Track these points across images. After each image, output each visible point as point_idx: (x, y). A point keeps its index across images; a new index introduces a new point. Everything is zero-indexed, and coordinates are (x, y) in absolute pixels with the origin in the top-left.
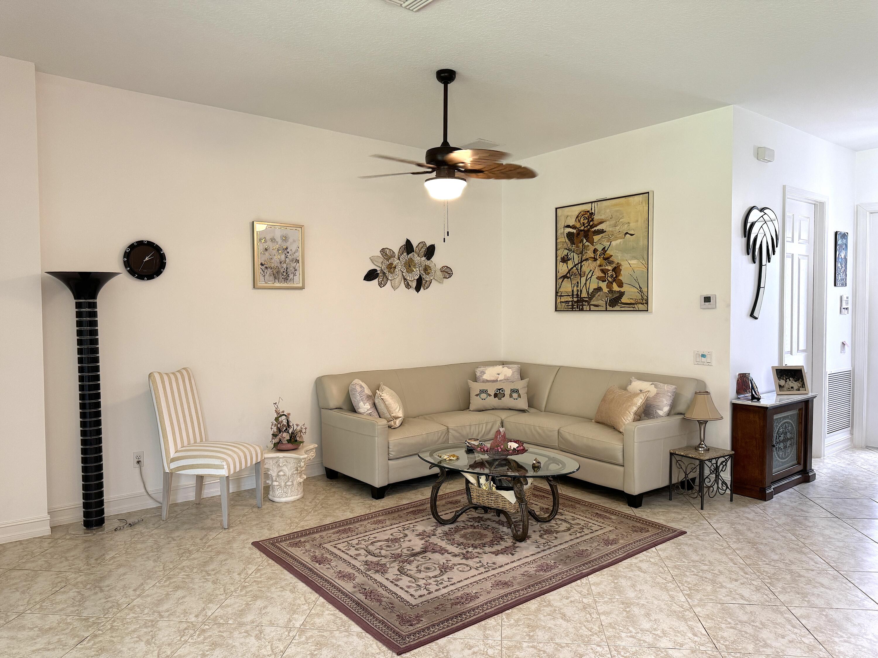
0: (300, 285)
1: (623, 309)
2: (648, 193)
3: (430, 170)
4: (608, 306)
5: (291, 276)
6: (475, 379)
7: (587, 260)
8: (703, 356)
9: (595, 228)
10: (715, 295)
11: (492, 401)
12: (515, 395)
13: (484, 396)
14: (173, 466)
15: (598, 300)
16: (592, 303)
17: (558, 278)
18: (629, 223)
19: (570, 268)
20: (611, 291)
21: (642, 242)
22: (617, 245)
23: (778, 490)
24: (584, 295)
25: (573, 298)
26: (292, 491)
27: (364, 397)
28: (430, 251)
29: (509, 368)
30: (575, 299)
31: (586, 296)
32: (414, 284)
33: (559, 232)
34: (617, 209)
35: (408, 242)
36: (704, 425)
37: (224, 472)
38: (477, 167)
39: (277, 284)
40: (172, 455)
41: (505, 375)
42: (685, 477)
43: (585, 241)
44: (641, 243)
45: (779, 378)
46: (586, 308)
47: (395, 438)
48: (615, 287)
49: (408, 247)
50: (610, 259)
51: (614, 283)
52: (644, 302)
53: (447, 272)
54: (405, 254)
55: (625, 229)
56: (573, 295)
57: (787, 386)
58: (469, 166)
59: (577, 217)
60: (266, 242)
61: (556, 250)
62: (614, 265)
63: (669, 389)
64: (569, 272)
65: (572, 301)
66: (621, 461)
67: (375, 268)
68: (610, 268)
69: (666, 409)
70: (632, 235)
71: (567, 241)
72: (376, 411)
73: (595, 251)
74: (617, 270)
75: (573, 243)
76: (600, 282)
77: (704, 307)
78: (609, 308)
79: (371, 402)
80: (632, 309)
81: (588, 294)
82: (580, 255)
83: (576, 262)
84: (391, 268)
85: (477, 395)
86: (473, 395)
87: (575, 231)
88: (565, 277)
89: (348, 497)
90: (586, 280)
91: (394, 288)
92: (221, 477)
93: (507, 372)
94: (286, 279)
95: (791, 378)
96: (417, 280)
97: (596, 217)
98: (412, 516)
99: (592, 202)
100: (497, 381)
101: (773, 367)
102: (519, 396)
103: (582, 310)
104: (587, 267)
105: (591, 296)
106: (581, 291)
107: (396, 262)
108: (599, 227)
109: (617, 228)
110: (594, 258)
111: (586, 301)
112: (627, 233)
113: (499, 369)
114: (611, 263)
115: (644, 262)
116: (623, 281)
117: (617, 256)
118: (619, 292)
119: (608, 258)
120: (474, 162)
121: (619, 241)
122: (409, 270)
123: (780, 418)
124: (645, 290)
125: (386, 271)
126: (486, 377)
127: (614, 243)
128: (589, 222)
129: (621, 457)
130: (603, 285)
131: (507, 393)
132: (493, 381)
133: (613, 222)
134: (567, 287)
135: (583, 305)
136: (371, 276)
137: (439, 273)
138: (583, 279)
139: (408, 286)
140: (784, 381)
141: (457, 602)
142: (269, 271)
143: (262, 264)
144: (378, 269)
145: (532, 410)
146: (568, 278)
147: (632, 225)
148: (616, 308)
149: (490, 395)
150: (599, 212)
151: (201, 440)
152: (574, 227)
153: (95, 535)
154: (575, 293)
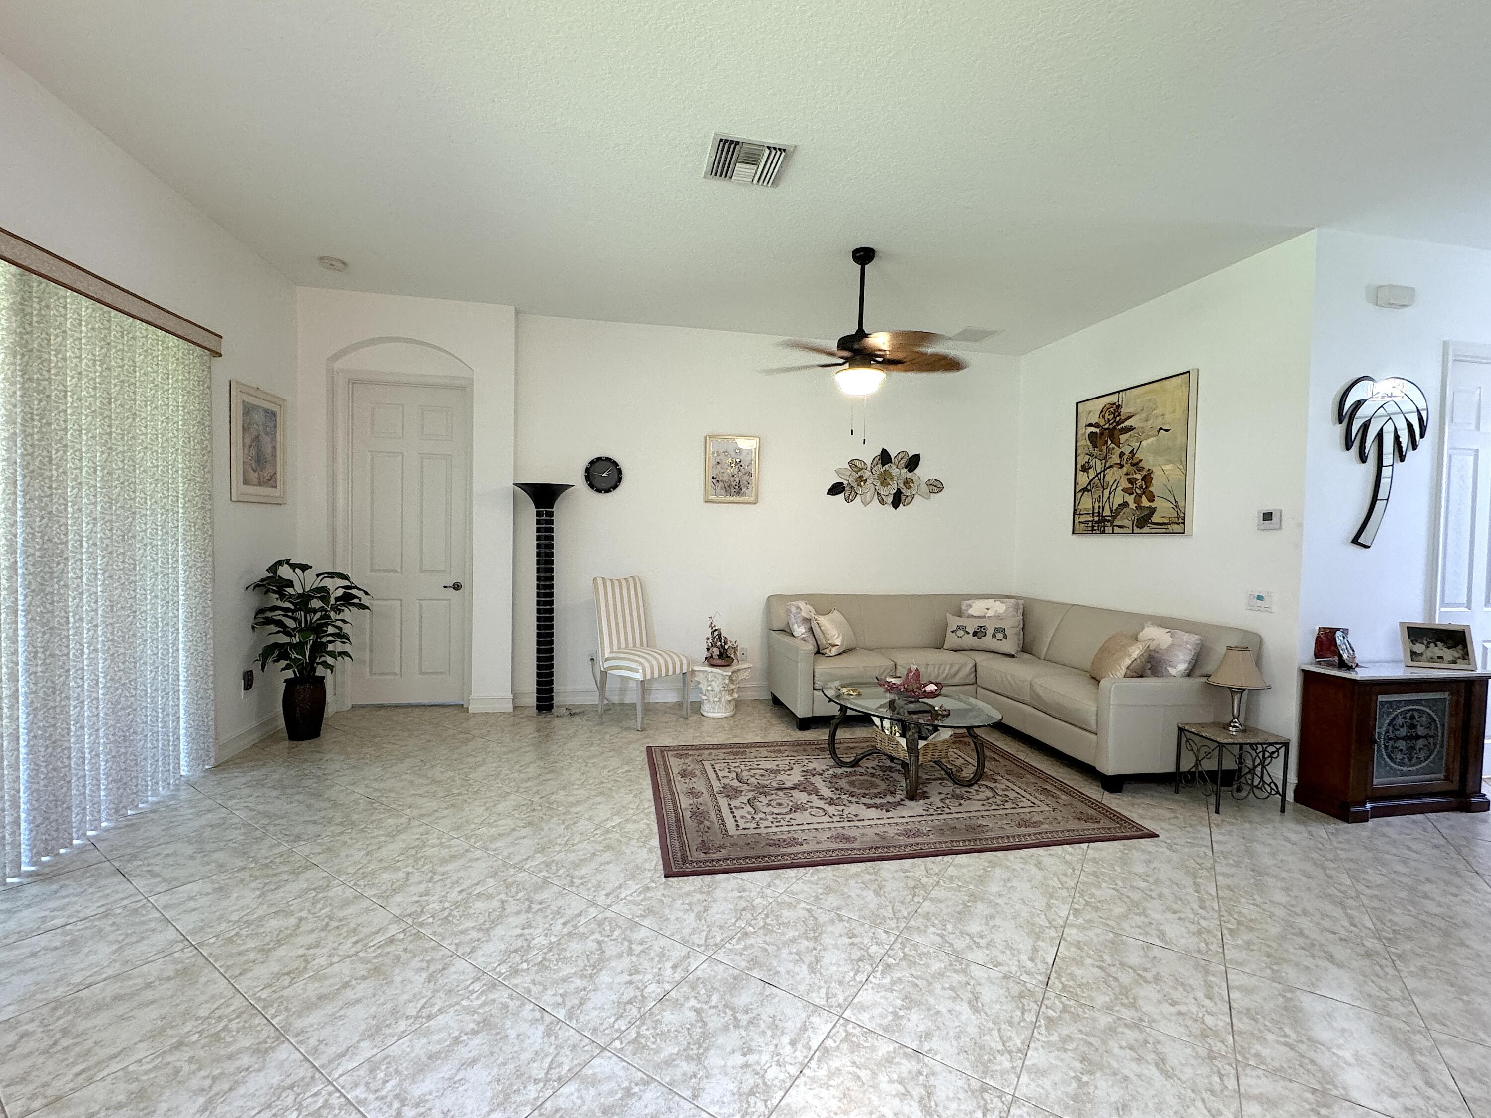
0: (753, 499)
1: (1153, 531)
2: (1189, 372)
3: (842, 361)
4: (1135, 528)
5: (744, 490)
6: (959, 614)
7: (1111, 466)
8: (1260, 598)
9: (1123, 425)
10: (1281, 511)
11: (970, 641)
12: (1000, 636)
13: (960, 633)
14: (607, 665)
15: (1122, 519)
16: (1115, 523)
17: (1078, 490)
18: (1163, 415)
19: (1091, 478)
20: (1139, 507)
21: (1180, 440)
22: (1148, 444)
23: (1378, 813)
24: (1107, 513)
25: (1093, 516)
26: (719, 707)
27: (799, 620)
28: (913, 462)
29: (1002, 603)
30: (1096, 519)
31: (1109, 514)
32: (890, 499)
33: (1079, 433)
34: (1149, 398)
35: (884, 452)
36: (1239, 695)
37: (639, 676)
38: (899, 356)
39: (729, 498)
40: (607, 656)
41: (996, 611)
42: (1196, 765)
43: (1109, 442)
44: (1178, 442)
45: (1413, 642)
46: (1109, 529)
47: (823, 667)
48: (1145, 502)
49: (885, 457)
50: (1140, 464)
51: (1143, 497)
52: (1181, 521)
53: (936, 487)
54: (880, 465)
55: (1158, 424)
56: (1093, 513)
57: (1429, 654)
58: (888, 355)
59: (1102, 412)
60: (718, 455)
61: (1076, 456)
62: (1144, 473)
63: (1190, 640)
64: (1089, 484)
65: (1092, 521)
66: (1093, 727)
67: (842, 481)
68: (1138, 476)
69: (1182, 667)
70: (1167, 431)
71: (1089, 443)
72: (811, 636)
73: (1122, 455)
74: (1147, 478)
75: (1095, 446)
76: (1127, 495)
77: (1262, 527)
78: (1136, 530)
79: (807, 626)
80: (1164, 531)
81: (1111, 511)
82: (1104, 461)
83: (1099, 471)
84: (861, 480)
85: (953, 632)
86: (949, 630)
87: (1098, 430)
88: (1085, 490)
89: (774, 723)
90: (1110, 494)
91: (865, 504)
92: (636, 681)
93: (999, 607)
94: (738, 493)
95: (1439, 643)
96: (894, 494)
97: (1124, 411)
98: (818, 752)
99: (1119, 392)
100: (984, 617)
101: (1401, 624)
102: (1005, 637)
103: (1104, 532)
104: (1112, 475)
105: (1115, 514)
106: (1103, 508)
107: (867, 474)
108: (1126, 424)
109: (1149, 423)
110: (1120, 464)
111: (1108, 521)
112: (1161, 429)
113: (990, 603)
114: (1140, 469)
115: (1181, 467)
116: (1155, 494)
117: (1148, 460)
118: (1150, 508)
119: (1137, 463)
120: (894, 349)
121: (1152, 439)
122: (884, 483)
123: (1400, 701)
124: (1181, 504)
125: (854, 485)
126: (971, 611)
127: (1144, 443)
128: (1115, 418)
129: (1093, 722)
130: (1130, 499)
131: (990, 632)
132: (979, 617)
133: (1144, 415)
134: (1087, 503)
135: (1104, 527)
136: (836, 489)
137: (924, 488)
138: (1106, 492)
139: (882, 502)
140: (1423, 647)
141: (777, 844)
142: (721, 484)
143: (713, 478)
144: (845, 482)
145: (1026, 656)
146: (1089, 491)
147: (1168, 417)
148: (1145, 530)
149: (968, 633)
150: (1127, 404)
151: (642, 645)
152: (1097, 425)
153: (545, 718)
154: (1096, 511)
